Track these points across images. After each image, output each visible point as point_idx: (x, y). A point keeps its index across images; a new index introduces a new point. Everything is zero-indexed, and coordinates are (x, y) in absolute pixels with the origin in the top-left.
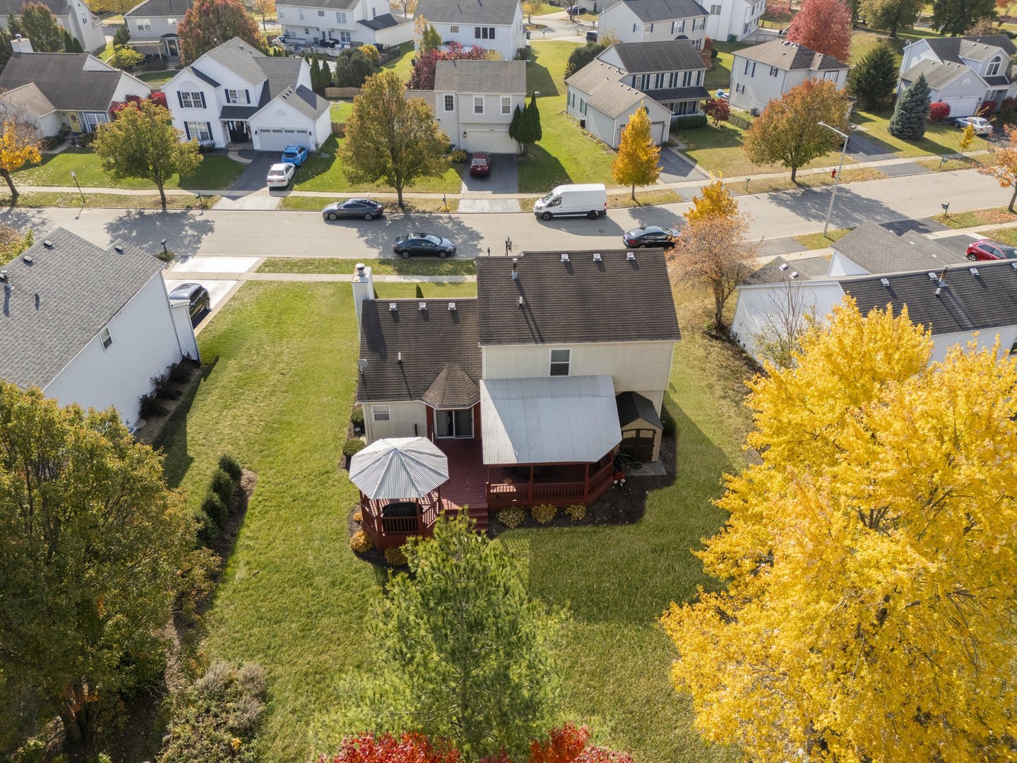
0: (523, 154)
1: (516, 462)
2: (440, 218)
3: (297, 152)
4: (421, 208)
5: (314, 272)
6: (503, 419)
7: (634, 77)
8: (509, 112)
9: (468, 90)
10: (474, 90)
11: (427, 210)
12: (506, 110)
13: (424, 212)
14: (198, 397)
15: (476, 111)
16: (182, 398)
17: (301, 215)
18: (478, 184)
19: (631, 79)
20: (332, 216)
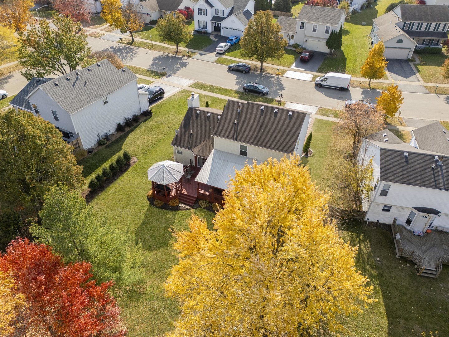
0: (331, 54)
1: (206, 183)
2: (274, 77)
3: (233, 39)
4: (268, 71)
5: (209, 91)
6: (212, 166)
7: (405, 23)
9: (311, 21)
10: (314, 21)
11: (271, 73)
12: (327, 32)
13: (269, 74)
14: (137, 129)
15: (313, 31)
16: (132, 127)
17: (221, 66)
18: (300, 65)
19: (403, 24)
20: (231, 69)
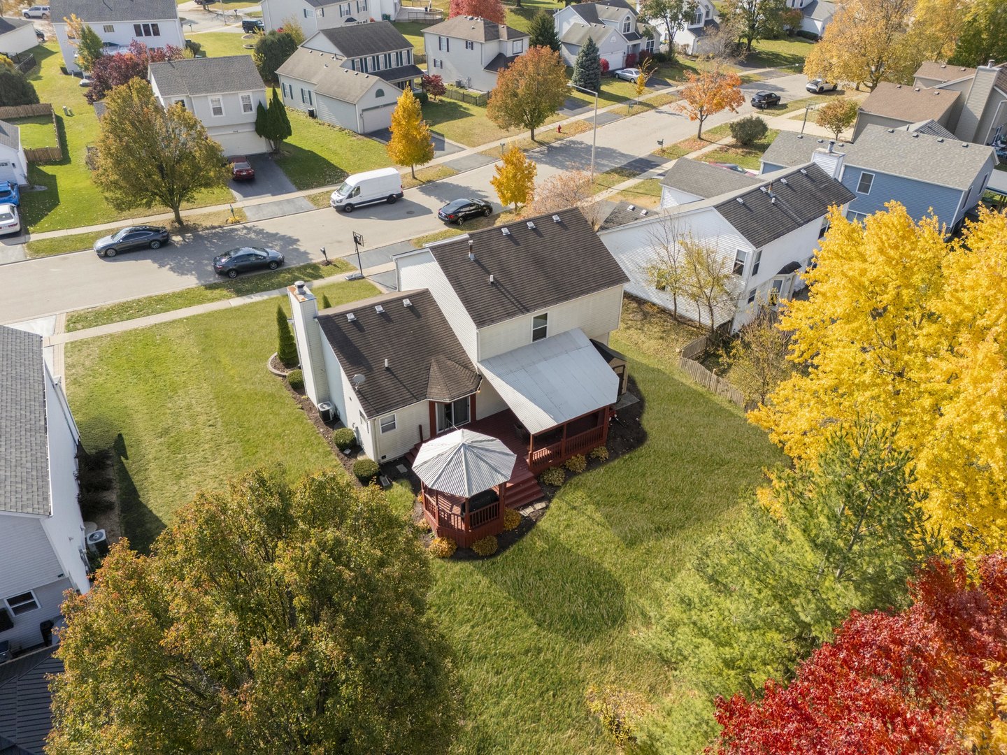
0: (276, 152)
1: (556, 424)
7: (353, 61)
8: (251, 109)
9: (201, 92)
10: (207, 91)
11: (216, 224)
12: (247, 107)
15: (215, 114)
17: (65, 259)
18: (248, 189)
19: (350, 63)
20: (110, 252)
